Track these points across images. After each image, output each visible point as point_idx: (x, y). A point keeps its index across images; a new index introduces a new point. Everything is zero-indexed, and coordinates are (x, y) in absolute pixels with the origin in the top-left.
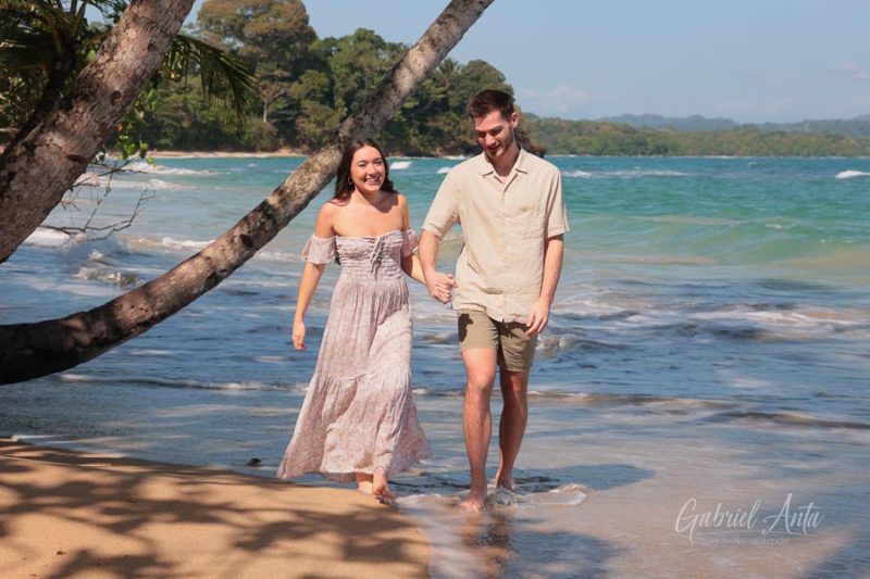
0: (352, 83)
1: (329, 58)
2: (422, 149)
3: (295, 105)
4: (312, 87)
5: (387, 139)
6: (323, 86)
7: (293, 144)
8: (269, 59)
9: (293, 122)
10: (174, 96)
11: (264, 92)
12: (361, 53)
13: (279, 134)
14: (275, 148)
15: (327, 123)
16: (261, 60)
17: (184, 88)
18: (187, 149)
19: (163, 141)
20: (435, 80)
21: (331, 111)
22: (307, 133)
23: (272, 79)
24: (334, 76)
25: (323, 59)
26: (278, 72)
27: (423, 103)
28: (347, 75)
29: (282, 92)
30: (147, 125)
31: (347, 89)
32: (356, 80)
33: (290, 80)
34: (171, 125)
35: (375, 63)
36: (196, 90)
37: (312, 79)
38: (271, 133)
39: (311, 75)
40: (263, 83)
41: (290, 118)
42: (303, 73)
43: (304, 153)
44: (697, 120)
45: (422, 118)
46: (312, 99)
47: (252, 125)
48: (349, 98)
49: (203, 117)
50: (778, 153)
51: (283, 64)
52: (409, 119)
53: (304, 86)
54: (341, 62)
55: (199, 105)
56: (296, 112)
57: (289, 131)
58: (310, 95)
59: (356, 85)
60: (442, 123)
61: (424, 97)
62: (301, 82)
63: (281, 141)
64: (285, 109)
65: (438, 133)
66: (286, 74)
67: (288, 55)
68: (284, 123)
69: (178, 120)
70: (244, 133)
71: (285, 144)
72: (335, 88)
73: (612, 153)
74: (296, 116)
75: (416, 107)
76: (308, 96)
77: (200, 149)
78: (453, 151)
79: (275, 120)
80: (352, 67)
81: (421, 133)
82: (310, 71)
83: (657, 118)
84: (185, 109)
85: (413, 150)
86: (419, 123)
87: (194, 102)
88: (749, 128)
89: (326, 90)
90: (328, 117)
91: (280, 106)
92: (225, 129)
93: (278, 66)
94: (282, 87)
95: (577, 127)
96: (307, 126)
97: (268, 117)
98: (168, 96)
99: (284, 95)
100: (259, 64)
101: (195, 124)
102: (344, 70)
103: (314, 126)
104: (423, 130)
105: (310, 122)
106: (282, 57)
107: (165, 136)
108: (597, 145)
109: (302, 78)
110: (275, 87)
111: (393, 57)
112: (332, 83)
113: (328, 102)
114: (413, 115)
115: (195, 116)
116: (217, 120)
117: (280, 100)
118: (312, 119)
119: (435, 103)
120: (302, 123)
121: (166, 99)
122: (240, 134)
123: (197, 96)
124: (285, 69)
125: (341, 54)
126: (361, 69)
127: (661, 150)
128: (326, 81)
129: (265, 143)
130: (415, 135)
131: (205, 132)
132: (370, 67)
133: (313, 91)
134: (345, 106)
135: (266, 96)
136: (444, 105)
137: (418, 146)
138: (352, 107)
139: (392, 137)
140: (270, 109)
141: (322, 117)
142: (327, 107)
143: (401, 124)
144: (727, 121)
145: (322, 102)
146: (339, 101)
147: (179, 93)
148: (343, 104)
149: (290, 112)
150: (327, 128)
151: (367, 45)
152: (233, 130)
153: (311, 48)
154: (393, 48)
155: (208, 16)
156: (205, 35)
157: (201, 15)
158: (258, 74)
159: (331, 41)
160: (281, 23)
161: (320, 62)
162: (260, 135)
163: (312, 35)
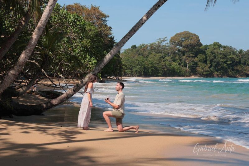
0: (212, 57)
1: (206, 50)
2: (233, 75)
3: (196, 64)
4: (200, 59)
5: (222, 72)
6: (203, 58)
7: (195, 74)
8: (188, 52)
9: (195, 68)
10: (162, 62)
11: (187, 60)
12: (215, 49)
13: (191, 72)
14: (190, 76)
15: (205, 68)
16: (187, 52)
17: (165, 60)
18: (166, 76)
19: (159, 74)
20: (237, 56)
21: (206, 65)
22: (199, 71)
23: (189, 57)
24: (207, 56)
25: (204, 51)
26: (191, 55)
27: (233, 62)
28: (211, 55)
29: (192, 60)
30: (155, 70)
31: (210, 59)
32: (213, 56)
33: (195, 57)
34: (161, 70)
35: (219, 51)
36: (168, 61)
37: (201, 56)
38: (189, 71)
39: (200, 55)
40: (187, 58)
41: (194, 67)
42: (198, 55)
43: (198, 77)
45: (233, 66)
46: (200, 62)
47: (184, 69)
48: (211, 61)
49: (170, 68)
51: (192, 52)
52: (229, 67)
53: (198, 58)
54: (209, 52)
55: (169, 64)
56: (196, 66)
57: (194, 71)
59: (213, 58)
60: (239, 68)
61: (233, 60)
62: (197, 58)
63: (192, 74)
64: (193, 65)
65: (238, 70)
66: (193, 55)
67: (194, 50)
68: (193, 69)
69: (164, 69)
70: (181, 72)
71: (193, 75)
72: (207, 58)
74: (196, 67)
75: (231, 63)
76: (199, 61)
77: (169, 76)
78: (242, 76)
79: (190, 68)
80: (212, 53)
81: (232, 71)
82: (200, 54)
84: (165, 65)
85: (230, 75)
86: (231, 68)
87: (168, 64)
89: (204, 59)
90: (206, 67)
91: (191, 64)
92: (176, 71)
93: (191, 53)
94: (192, 59)
96: (199, 69)
97: (188, 67)
98: (161, 62)
99: (193, 61)
100: (186, 53)
101: (168, 70)
102: (210, 54)
103: (201, 69)
104: (233, 70)
105: (200, 68)
106: (192, 51)
107: (160, 73)
109: (198, 56)
110: (190, 59)
111: (224, 49)
112: (206, 57)
113: (205, 63)
114: (230, 66)
115: (168, 68)
116: (174, 68)
117: (191, 62)
118: (200, 67)
119: (237, 62)
120: (198, 69)
121: (160, 63)
122: (180, 72)
123: (169, 62)
124: (193, 54)
125: (209, 49)
126: (215, 53)
128: (205, 57)
129: (187, 74)
130: (231, 71)
131: (170, 72)
132: (217, 52)
133: (201, 60)
134: (210, 63)
135: (187, 62)
136: (239, 63)
137: (232, 74)
138: (212, 64)
139: (224, 72)
140: (189, 65)
141: (204, 67)
142: (205, 64)
143: (227, 68)
145: (203, 63)
147: (164, 62)
148: (209, 63)
149: (194, 66)
150: (204, 70)
151: (217, 46)
152: (178, 71)
153: (201, 48)
154: (224, 47)
155: (172, 41)
156: (171, 46)
157: (170, 41)
158: (186, 56)
159: (206, 46)
160: (192, 42)
161: (203, 52)
162: (186, 72)
163: (201, 45)
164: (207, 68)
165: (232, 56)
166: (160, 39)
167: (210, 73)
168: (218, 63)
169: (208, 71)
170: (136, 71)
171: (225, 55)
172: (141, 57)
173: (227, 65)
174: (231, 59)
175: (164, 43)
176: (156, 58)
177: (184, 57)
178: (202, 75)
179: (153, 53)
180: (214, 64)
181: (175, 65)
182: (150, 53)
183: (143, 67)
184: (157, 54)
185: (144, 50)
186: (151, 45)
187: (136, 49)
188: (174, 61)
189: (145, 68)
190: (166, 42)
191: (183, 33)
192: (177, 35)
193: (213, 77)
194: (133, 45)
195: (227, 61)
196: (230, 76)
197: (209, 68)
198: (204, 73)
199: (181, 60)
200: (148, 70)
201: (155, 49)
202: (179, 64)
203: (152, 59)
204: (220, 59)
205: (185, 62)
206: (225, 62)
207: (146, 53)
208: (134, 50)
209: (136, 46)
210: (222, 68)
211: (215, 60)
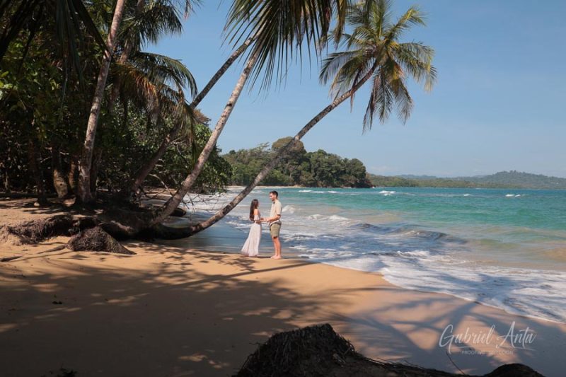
0: (317, 165)
1: (310, 158)
3: (299, 172)
4: (304, 167)
7: (299, 184)
8: (292, 159)
9: (299, 177)
11: (291, 168)
12: (319, 157)
13: (295, 181)
14: (293, 185)
15: (309, 177)
16: (290, 159)
18: (268, 185)
20: (342, 165)
21: (310, 174)
22: (303, 180)
23: (293, 164)
24: (311, 163)
25: (308, 158)
26: (294, 162)
27: (338, 171)
28: (315, 163)
31: (315, 167)
33: (298, 165)
35: (324, 160)
37: (305, 164)
38: (292, 180)
40: (290, 165)
42: (302, 163)
44: (425, 176)
45: (338, 176)
47: (287, 178)
48: (316, 170)
49: (272, 176)
50: (450, 187)
53: (302, 166)
57: (298, 180)
58: (304, 169)
60: (344, 177)
61: (338, 169)
63: (295, 183)
64: (296, 173)
65: (342, 180)
66: (297, 163)
67: (298, 157)
68: (296, 177)
72: (312, 167)
73: (398, 186)
74: (300, 175)
75: (336, 172)
77: (271, 185)
78: (347, 186)
79: (293, 177)
80: (317, 161)
82: (304, 162)
83: (413, 176)
86: (336, 177)
88: (441, 179)
89: (309, 167)
92: (279, 179)
94: (296, 167)
95: (387, 178)
96: (303, 178)
97: (291, 176)
99: (296, 169)
101: (270, 178)
103: (305, 178)
104: (338, 179)
106: (296, 158)
108: (393, 184)
110: (294, 167)
111: (329, 158)
112: (311, 165)
113: (309, 171)
114: (335, 175)
115: (270, 176)
116: (276, 177)
118: (304, 176)
119: (342, 171)
120: (301, 178)
122: (283, 181)
124: (297, 161)
125: (313, 157)
126: (319, 161)
127: (413, 186)
128: (308, 165)
129: (290, 184)
130: (335, 181)
131: (273, 180)
132: (322, 161)
135: (291, 170)
136: (345, 172)
137: (336, 184)
138: (316, 173)
139: (328, 182)
140: (292, 173)
141: (308, 175)
143: (331, 178)
144: (435, 177)
145: (307, 171)
146: (313, 171)
149: (298, 174)
150: (309, 179)
151: (321, 154)
152: (281, 180)
153: (305, 155)
154: (329, 155)
155: (274, 147)
156: (274, 152)
157: (273, 146)
158: (289, 163)
159: (311, 153)
160: (296, 148)
161: (307, 160)
162: (289, 181)
163: (305, 152)
164: (311, 177)
165: (336, 165)
166: (261, 144)
167: (314, 183)
168: (323, 171)
169: (312, 180)
170: (235, 179)
171: (330, 164)
172: (241, 164)
173: (332, 174)
174: (336, 168)
175: (266, 149)
176: (257, 165)
177: (287, 164)
178: (307, 185)
179: (254, 160)
180: (318, 173)
181: (277, 173)
182: (250, 160)
183: (242, 175)
184: (258, 161)
185: (244, 156)
186: (252, 151)
187: (235, 155)
188: (277, 168)
189: (245, 176)
190: (268, 148)
191: (286, 138)
192: (279, 140)
193: (318, 186)
194: (231, 150)
195: (332, 170)
196: (334, 186)
197: (314, 176)
198: (309, 182)
199: (284, 168)
200: (249, 178)
201: (255, 155)
202: (282, 172)
203: (252, 166)
204: (324, 167)
205: (288, 170)
206: (330, 171)
207: (246, 160)
208: (233, 156)
209: (234, 151)
210: (327, 177)
211: (320, 168)
